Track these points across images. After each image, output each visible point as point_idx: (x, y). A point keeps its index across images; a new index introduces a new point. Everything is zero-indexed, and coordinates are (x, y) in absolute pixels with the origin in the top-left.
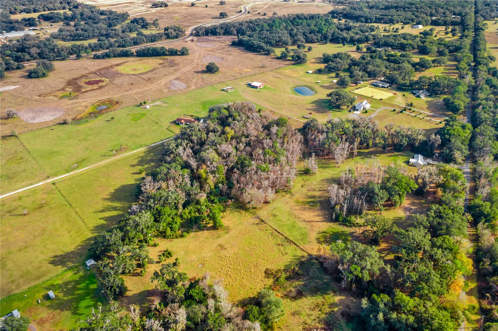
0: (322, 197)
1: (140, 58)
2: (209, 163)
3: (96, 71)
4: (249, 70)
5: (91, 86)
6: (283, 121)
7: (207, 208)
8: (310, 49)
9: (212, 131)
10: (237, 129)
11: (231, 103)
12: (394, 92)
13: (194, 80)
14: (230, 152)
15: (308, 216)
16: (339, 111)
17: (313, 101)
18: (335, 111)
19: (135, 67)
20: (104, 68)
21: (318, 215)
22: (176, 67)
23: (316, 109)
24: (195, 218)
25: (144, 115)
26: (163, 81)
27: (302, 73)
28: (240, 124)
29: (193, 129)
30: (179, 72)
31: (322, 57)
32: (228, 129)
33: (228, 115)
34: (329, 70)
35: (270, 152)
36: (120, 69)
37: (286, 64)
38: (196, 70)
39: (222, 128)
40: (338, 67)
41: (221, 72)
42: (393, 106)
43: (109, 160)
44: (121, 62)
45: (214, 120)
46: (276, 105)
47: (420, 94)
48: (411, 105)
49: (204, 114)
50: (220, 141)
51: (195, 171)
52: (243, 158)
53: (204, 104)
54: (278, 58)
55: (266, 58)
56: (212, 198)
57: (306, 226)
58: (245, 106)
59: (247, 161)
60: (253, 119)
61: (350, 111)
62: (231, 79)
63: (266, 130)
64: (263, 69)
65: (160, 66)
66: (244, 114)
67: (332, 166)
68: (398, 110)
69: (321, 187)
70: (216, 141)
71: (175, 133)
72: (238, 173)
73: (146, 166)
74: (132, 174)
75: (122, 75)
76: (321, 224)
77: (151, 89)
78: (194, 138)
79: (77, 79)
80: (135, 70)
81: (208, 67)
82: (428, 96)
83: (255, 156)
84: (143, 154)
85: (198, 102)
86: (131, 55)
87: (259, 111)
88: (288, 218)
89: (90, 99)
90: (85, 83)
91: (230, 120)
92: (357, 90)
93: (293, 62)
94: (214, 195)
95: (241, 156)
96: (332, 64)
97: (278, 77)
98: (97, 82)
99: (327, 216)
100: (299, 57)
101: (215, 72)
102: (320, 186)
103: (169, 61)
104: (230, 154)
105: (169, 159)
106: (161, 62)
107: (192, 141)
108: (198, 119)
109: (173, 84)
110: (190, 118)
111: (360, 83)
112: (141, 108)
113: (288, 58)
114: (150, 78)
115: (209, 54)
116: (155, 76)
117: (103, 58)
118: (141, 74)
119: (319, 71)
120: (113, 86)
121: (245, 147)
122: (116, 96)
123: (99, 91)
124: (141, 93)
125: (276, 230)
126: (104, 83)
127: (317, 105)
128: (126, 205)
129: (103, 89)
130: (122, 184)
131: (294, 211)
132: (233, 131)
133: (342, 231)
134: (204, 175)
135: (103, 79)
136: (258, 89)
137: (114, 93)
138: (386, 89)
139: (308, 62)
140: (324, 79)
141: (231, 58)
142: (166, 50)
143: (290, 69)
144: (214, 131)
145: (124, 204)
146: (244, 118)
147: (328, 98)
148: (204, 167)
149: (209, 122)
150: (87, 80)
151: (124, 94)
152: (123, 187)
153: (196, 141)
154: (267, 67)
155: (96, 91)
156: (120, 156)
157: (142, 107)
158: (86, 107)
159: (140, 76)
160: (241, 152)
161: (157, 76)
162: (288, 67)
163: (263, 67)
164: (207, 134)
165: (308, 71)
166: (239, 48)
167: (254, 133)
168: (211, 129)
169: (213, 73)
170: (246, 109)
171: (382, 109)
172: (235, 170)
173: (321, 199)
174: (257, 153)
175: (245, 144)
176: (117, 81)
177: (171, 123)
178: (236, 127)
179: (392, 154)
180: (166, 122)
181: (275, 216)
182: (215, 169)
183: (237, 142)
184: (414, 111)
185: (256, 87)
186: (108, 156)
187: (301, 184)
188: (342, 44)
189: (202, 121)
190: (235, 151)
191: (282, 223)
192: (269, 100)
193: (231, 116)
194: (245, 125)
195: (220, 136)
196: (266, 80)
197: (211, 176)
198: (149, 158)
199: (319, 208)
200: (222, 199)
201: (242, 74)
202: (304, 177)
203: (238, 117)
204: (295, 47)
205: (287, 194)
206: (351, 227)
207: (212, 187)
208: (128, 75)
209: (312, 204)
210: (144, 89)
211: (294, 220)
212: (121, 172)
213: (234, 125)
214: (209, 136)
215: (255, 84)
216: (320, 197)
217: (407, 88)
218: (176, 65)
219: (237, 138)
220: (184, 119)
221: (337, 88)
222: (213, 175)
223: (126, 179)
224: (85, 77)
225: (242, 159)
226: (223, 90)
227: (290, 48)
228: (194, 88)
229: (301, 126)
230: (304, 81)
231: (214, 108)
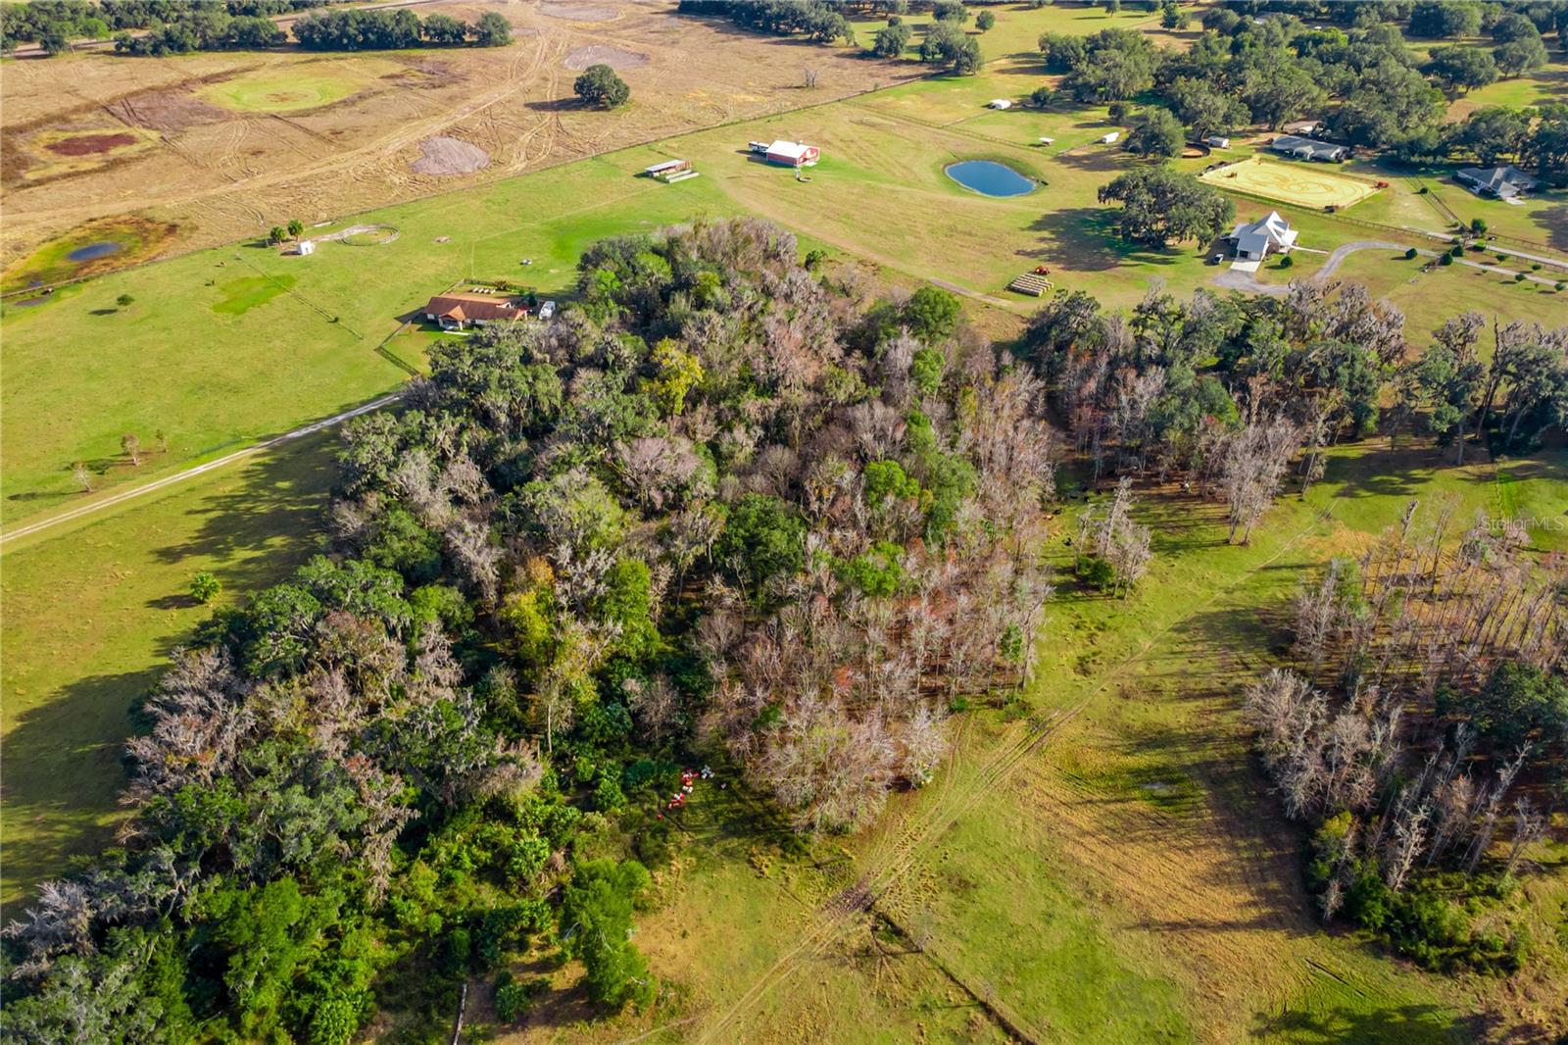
0: (1209, 738)
1: (312, 56)
2: (565, 552)
3: (112, 101)
4: (751, 99)
5: (70, 158)
6: (940, 309)
7: (554, 846)
8: (983, 24)
9: (590, 362)
10: (716, 352)
11: (682, 229)
12: (1376, 178)
13: (526, 138)
14: (683, 479)
15: (1159, 881)
16: (1165, 262)
17: (1038, 218)
18: (1147, 259)
19: (283, 88)
20: (152, 89)
21: (1218, 877)
22: (454, 89)
23: (1060, 251)
24: (475, 921)
25: (282, 283)
26: (394, 142)
27: (970, 108)
28: (731, 325)
29: (491, 352)
30: (464, 106)
31: (1037, 50)
32: (670, 352)
33: (669, 280)
34: (1080, 96)
35: (900, 477)
36: (219, 95)
37: (901, 78)
38: (535, 98)
39: (641, 343)
40: (1117, 83)
41: (639, 106)
42: (1397, 235)
43: (44, 524)
44: (229, 66)
45: (601, 307)
46: (882, 234)
47: (1498, 183)
48: (1477, 228)
49: (561, 277)
50: (632, 420)
51: (492, 596)
52: (753, 512)
53: (560, 233)
54: (864, 55)
55: (818, 55)
56: (585, 766)
57: (1169, 967)
58: (747, 240)
59: (777, 534)
60: (788, 297)
61: (1212, 261)
62: (679, 131)
63: (857, 353)
64: (807, 97)
65: (389, 84)
66: (747, 274)
67: (1209, 538)
68: (1425, 253)
69: (1184, 673)
70: (607, 420)
71: (414, 373)
72: (729, 601)
73: (241, 554)
74: (153, 604)
75: (222, 115)
76: (1254, 943)
77: (335, 174)
78: (496, 400)
79: (21, 130)
80: (283, 100)
81: (581, 85)
82: (1529, 191)
83: (820, 498)
84: (238, 486)
85: (535, 225)
86: (277, 43)
87: (810, 262)
88: (1042, 905)
89: (50, 213)
90: (53, 147)
91: (681, 304)
92: (1211, 173)
93: (924, 70)
94: (597, 746)
95: (747, 503)
96: (1091, 73)
97: (873, 125)
98: (103, 144)
99: (1274, 885)
100: (947, 50)
101: (614, 103)
102: (1179, 664)
103: (426, 67)
104: (685, 487)
105: (351, 519)
106: (397, 68)
107: (486, 418)
108: (530, 303)
109: (436, 152)
110: (492, 298)
111: (1219, 146)
112: (277, 254)
113: (904, 56)
114: (340, 128)
115: (592, 43)
116: (363, 120)
117: (156, 51)
118: (306, 114)
119: (1039, 103)
120: (171, 158)
121: (760, 444)
122: (171, 203)
123: (102, 178)
124: (287, 188)
125: (987, 1009)
126: (136, 148)
127: (1060, 236)
128: (61, 832)
129: (121, 174)
130: (78, 675)
131: (1068, 848)
132: (696, 362)
133: (1405, 1011)
134: (539, 628)
135: (136, 131)
136: (797, 171)
137: (166, 187)
138: (1336, 167)
139: (986, 68)
140: (1063, 130)
141: (676, 55)
142: (419, 24)
143: (918, 93)
144: (600, 362)
145: (49, 825)
146: (749, 297)
147: (1102, 206)
148: (542, 571)
149: (576, 314)
150: (62, 137)
151: (213, 192)
152: (82, 691)
153: (503, 419)
154: (823, 87)
155: (88, 178)
156: (114, 499)
157: (283, 247)
158: (17, 249)
159: (296, 120)
160: (743, 473)
161: (368, 120)
162: (907, 87)
163: (809, 85)
164: (567, 375)
165: (995, 102)
166: (706, 20)
167: (801, 369)
168: (588, 349)
169: (605, 109)
170: (755, 251)
171: (1350, 250)
172: (717, 586)
173: (1209, 753)
174: (830, 482)
175: (761, 432)
176: (192, 141)
177: (403, 319)
178: (710, 340)
179: (1488, 468)
180: (379, 320)
181: (964, 885)
182: (602, 589)
183: (719, 419)
184: (1501, 258)
185: (787, 163)
186: (53, 495)
187: (1071, 655)
188: (1104, 9)
189: (547, 311)
190: (709, 473)
191: (1014, 944)
192: (847, 216)
193: (683, 284)
194: (754, 328)
195: (630, 388)
196: (826, 136)
197: (577, 634)
198: (263, 509)
199: (1208, 816)
200: (644, 773)
201: (724, 114)
202: (1080, 608)
203: (718, 291)
204: (927, 18)
205: (1010, 718)
206: (1447, 969)
207: (583, 699)
208: (247, 116)
209: (1163, 791)
210: (306, 174)
211: (1081, 915)
212: (92, 593)
213: (701, 330)
214: (576, 386)
215: (780, 148)
216: (1198, 741)
217: (1430, 159)
218: (455, 79)
219: (717, 396)
220: (462, 303)
221: (1125, 166)
222: (592, 625)
223: (109, 639)
224: (56, 124)
225: (753, 520)
226: (648, 175)
227: (907, 20)
228: (520, 166)
229: (1014, 331)
230: (982, 137)
231: (606, 248)
